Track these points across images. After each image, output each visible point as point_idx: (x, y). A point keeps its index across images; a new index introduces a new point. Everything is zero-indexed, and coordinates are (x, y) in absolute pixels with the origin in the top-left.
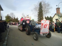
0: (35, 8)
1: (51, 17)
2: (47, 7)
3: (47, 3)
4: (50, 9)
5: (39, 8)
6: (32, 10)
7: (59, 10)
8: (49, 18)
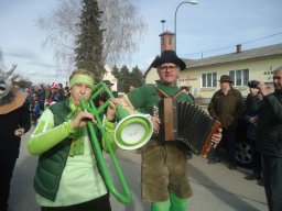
1: (136, 70)
2: (122, 19)
5: (84, 14)
8: (132, 75)
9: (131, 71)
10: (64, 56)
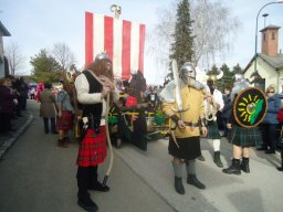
3: (216, 4)
4: (231, 34)
7: (273, 38)
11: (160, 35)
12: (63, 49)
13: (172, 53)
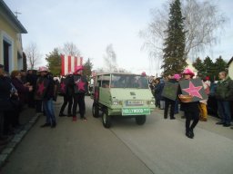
0: (153, 25)
1: (220, 60)
3: (205, 3)
4: (219, 29)
5: (171, 23)
6: (141, 33)
8: (215, 65)
9: (214, 61)
10: (155, 55)
11: (154, 32)
12: (71, 47)
13: (165, 47)
